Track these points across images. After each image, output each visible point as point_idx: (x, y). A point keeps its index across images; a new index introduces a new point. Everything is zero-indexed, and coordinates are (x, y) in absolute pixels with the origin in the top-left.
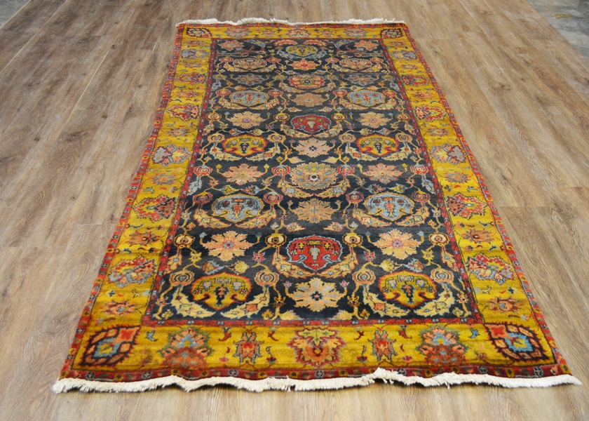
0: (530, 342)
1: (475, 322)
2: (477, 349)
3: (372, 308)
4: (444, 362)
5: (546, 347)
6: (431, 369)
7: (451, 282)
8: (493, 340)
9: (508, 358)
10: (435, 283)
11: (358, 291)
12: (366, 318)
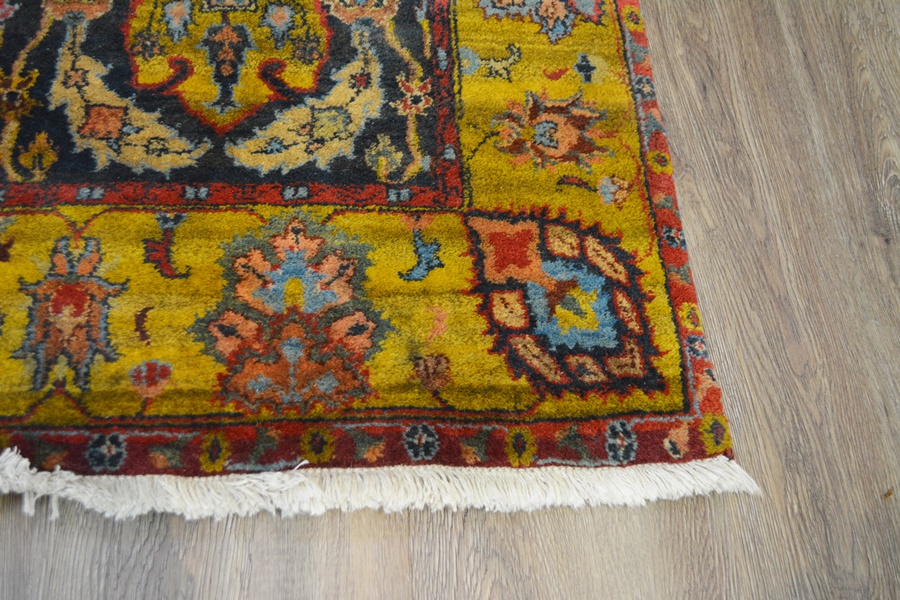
0: (613, 307)
1: (439, 206)
2: (422, 335)
3: (73, 129)
4: (284, 397)
5: (665, 338)
6: (227, 429)
7: (386, 21)
8: (483, 289)
9: (523, 381)
10: (331, 22)
11: (43, 44)
12: (38, 176)
